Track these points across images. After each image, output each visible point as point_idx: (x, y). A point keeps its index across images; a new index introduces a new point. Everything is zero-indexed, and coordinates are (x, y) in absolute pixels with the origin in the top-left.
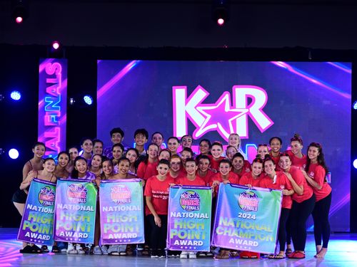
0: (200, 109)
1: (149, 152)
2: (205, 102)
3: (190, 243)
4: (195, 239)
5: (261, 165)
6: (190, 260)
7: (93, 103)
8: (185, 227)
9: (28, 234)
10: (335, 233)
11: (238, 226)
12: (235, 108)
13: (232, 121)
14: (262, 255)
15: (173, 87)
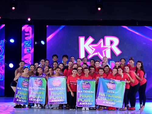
0: (91, 46)
1: (69, 65)
2: (93, 43)
3: (86, 104)
4: (89, 102)
5: (116, 70)
6: (86, 111)
7: (45, 44)
8: (84, 97)
9: (17, 100)
10: (148, 99)
11: (107, 96)
12: (105, 46)
13: (104, 52)
14: (117, 108)
15: (79, 37)
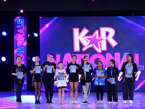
0: (85, 38)
2: (87, 35)
7: (38, 36)
12: (101, 37)
13: (99, 43)
15: (73, 28)
